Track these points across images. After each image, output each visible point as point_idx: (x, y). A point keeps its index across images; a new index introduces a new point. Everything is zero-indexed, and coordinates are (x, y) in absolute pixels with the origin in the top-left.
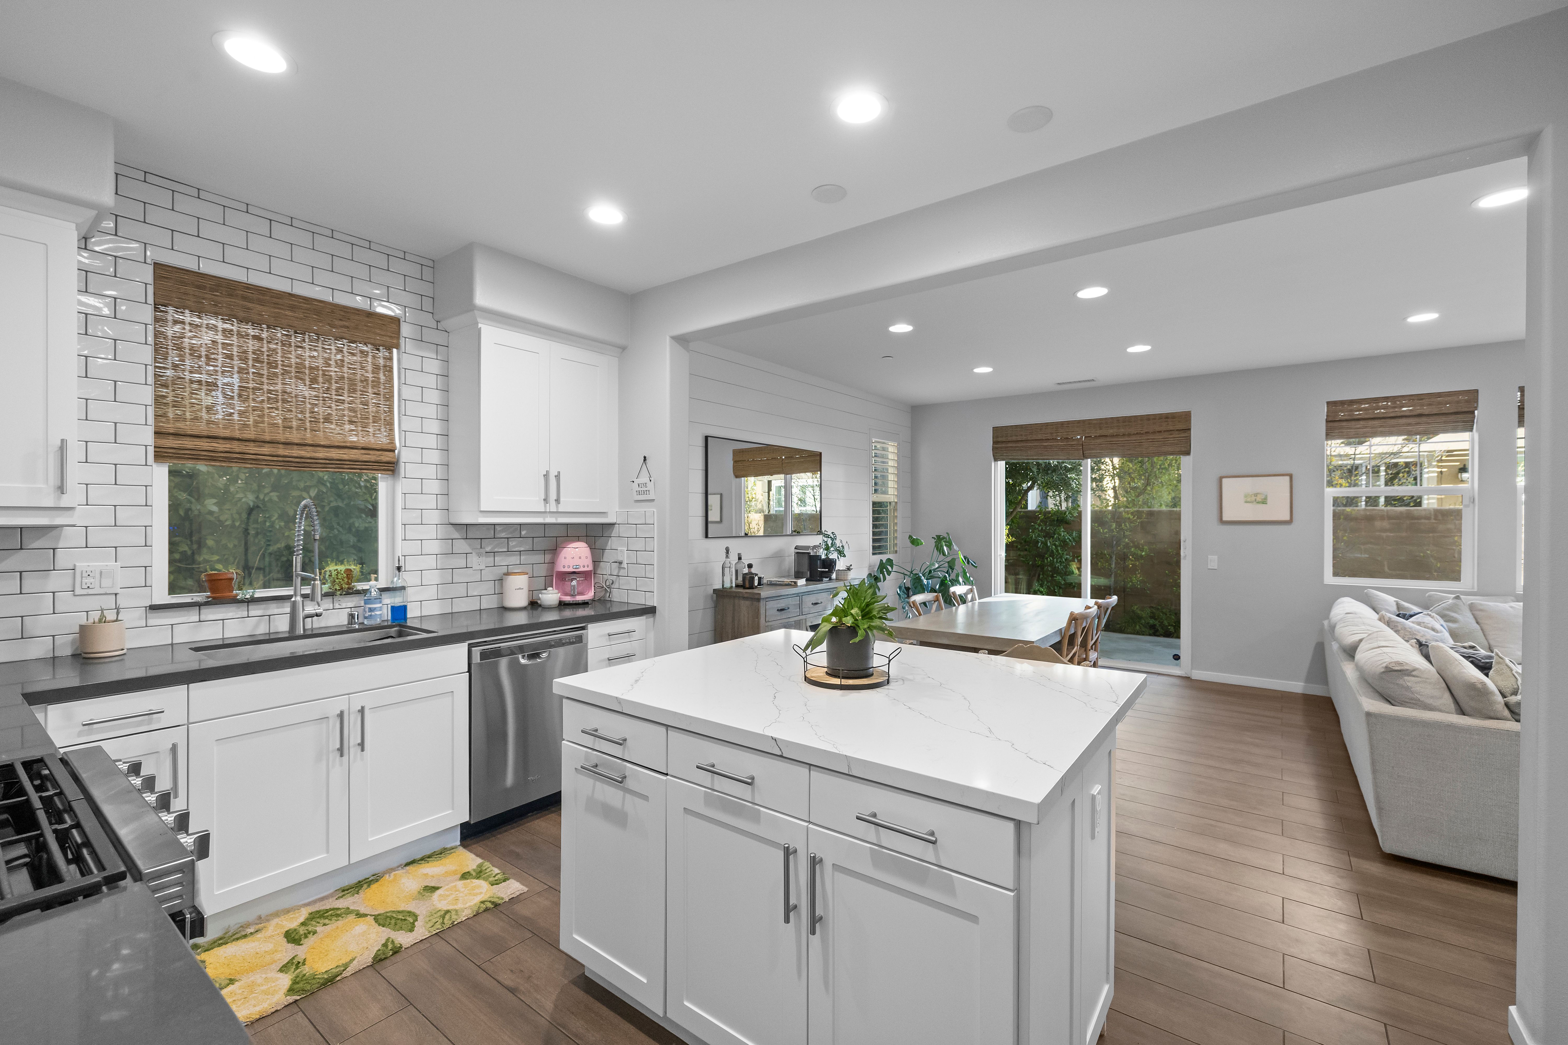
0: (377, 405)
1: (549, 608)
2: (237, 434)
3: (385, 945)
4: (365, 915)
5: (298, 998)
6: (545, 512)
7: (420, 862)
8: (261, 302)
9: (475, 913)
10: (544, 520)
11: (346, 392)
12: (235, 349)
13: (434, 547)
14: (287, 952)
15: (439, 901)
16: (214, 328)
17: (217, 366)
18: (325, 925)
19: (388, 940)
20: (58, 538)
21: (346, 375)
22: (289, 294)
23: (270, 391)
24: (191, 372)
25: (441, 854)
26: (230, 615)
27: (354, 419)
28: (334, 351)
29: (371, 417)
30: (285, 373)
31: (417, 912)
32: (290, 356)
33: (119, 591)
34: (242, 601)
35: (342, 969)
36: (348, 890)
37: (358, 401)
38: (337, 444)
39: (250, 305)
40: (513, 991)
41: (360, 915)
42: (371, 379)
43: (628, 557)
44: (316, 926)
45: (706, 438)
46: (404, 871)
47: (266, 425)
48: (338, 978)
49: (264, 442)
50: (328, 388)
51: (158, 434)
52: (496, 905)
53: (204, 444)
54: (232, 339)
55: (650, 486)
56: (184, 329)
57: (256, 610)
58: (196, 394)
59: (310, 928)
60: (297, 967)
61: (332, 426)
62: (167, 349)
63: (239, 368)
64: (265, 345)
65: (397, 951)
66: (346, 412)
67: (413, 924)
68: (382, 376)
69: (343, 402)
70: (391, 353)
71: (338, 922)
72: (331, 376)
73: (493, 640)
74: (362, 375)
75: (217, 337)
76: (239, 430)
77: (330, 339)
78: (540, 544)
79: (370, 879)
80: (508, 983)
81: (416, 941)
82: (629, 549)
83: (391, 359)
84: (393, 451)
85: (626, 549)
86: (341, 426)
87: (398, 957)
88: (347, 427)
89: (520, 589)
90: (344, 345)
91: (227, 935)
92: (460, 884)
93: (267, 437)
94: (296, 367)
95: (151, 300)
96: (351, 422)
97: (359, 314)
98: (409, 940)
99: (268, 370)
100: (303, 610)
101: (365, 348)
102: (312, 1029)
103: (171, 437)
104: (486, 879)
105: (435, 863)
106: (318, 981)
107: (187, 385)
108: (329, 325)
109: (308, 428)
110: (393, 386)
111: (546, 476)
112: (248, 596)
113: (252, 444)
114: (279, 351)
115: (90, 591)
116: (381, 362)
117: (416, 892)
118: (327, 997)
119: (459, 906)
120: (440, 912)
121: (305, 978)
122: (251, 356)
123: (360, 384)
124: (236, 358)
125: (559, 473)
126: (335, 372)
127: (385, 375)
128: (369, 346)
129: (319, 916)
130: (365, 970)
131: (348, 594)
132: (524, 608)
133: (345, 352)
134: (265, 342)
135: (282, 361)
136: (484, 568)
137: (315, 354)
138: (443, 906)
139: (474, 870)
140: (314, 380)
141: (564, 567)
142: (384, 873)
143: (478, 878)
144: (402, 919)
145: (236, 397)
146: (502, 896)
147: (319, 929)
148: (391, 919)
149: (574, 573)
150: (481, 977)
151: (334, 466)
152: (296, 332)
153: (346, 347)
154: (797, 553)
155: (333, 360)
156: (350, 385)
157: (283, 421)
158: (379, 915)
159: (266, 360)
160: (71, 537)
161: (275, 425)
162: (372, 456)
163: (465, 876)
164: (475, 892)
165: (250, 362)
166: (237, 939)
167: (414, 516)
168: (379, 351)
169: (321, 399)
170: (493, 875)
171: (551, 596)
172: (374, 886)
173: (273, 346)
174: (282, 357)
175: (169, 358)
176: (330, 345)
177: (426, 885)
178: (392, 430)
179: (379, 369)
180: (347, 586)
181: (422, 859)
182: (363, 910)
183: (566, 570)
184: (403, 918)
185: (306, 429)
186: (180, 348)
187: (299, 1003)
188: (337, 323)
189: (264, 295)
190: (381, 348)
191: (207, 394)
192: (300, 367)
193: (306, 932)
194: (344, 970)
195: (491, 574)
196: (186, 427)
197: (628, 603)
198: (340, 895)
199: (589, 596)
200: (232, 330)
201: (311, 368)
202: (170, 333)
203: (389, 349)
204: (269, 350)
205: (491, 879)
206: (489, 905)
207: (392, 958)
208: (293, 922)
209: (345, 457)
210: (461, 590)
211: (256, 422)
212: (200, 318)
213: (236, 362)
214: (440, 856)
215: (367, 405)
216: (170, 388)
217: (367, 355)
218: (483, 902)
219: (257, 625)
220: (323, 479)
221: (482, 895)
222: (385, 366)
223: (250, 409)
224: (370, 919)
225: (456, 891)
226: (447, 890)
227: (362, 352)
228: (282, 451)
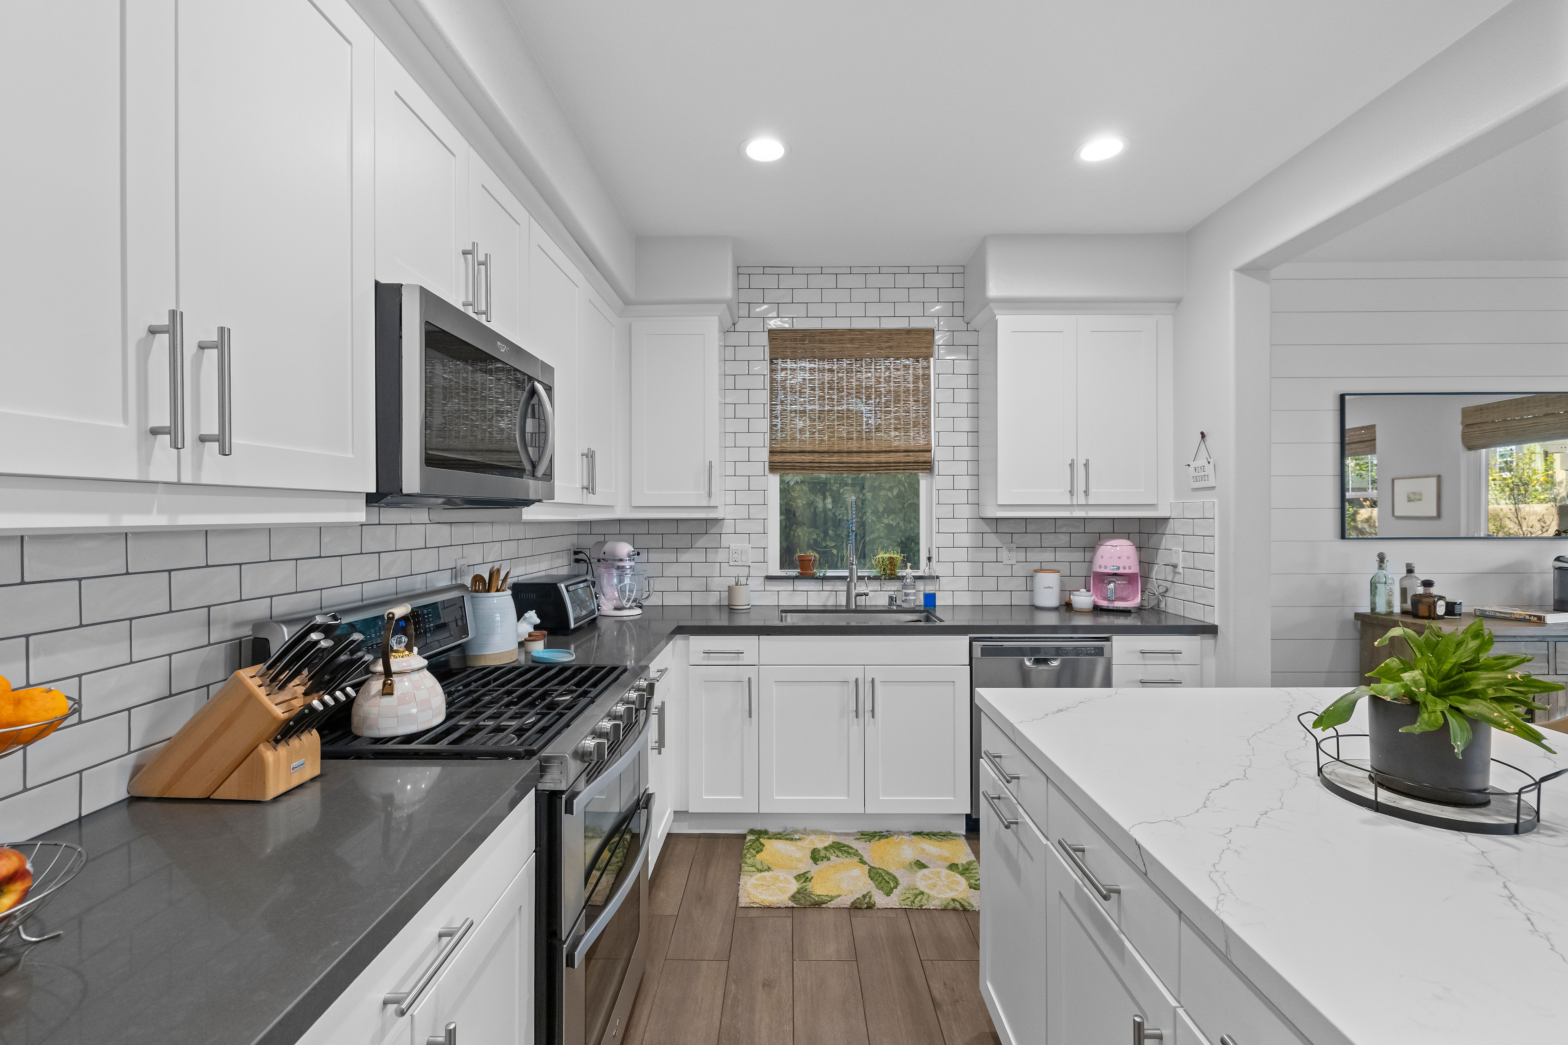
0: (917, 411)
1: (1081, 612)
2: (817, 448)
3: (864, 896)
4: (865, 863)
5: (795, 906)
6: (1072, 505)
7: (924, 836)
8: (831, 342)
9: (943, 907)
10: (1071, 514)
11: (892, 403)
12: (817, 382)
13: (965, 540)
14: (806, 865)
15: (921, 880)
16: (803, 369)
17: (806, 397)
18: (837, 856)
19: (868, 893)
20: (722, 527)
21: (892, 389)
22: (850, 330)
23: (838, 412)
24: (791, 405)
25: (944, 836)
26: (811, 588)
27: (899, 426)
28: (883, 370)
29: (912, 423)
30: (849, 394)
31: (900, 880)
32: (852, 380)
33: (750, 564)
34: (817, 578)
35: (829, 899)
36: (865, 835)
37: (901, 410)
38: (884, 449)
39: (824, 346)
40: (936, 1004)
41: (862, 862)
42: (912, 389)
43: (1184, 559)
44: (832, 854)
45: (1342, 397)
46: (909, 838)
47: (835, 439)
48: (824, 906)
49: (834, 452)
50: (879, 402)
51: (772, 452)
52: (965, 910)
53: (797, 458)
54: (815, 375)
55: (1209, 469)
56: (787, 373)
57: (828, 586)
58: (794, 421)
59: (828, 855)
60: (805, 882)
61: (882, 434)
62: (777, 390)
63: (820, 396)
64: (836, 375)
65: (871, 907)
66: (892, 421)
67: (892, 889)
68: (921, 385)
69: (890, 412)
70: (929, 362)
71: (847, 859)
72: (881, 391)
73: (1000, 638)
74: (905, 386)
75: (806, 375)
76: (818, 444)
77: (880, 360)
78: (1080, 540)
79: (884, 834)
80: (936, 993)
81: (887, 907)
82: (1186, 549)
83: (928, 368)
84: (930, 451)
85: (1181, 549)
86: (888, 433)
87: (869, 911)
88: (893, 434)
89: (1049, 587)
90: (891, 363)
91: (784, 834)
92: (945, 872)
93: (836, 449)
94: (856, 389)
95: (767, 357)
96: (896, 429)
97: (900, 334)
98: (882, 902)
99: (837, 394)
100: (855, 589)
101: (908, 362)
102: (790, 937)
103: (779, 454)
104: (968, 879)
105: (936, 843)
106: (811, 900)
107: (788, 414)
108: (878, 348)
109: (864, 437)
110: (930, 392)
111: (1071, 465)
112: (821, 575)
113: (826, 455)
114: (845, 378)
115: (737, 564)
116: (921, 372)
117: (908, 862)
118: (812, 916)
119: (933, 893)
120: (916, 890)
121: (805, 892)
122: (827, 385)
123: (903, 394)
124: (817, 389)
125: (1087, 461)
126: (884, 387)
127: (923, 383)
128: (911, 359)
129: (838, 847)
130: (843, 910)
131: (890, 579)
132: (1056, 609)
133: (892, 369)
134: (835, 372)
135: (847, 386)
136: (1015, 563)
137: (869, 375)
138: (922, 886)
139: (962, 865)
140: (868, 398)
141: (1100, 566)
142: (895, 833)
143: (962, 874)
144: (886, 881)
145: (817, 419)
146: (973, 903)
147: (833, 858)
148: (879, 877)
149: (1115, 574)
150: (917, 971)
151: (883, 468)
152: (856, 360)
153: (892, 364)
154: (1560, 568)
155: (883, 378)
156: (895, 397)
157: (847, 434)
158: (874, 868)
159: (836, 387)
160: (728, 527)
161: (841, 438)
162: (912, 458)
163: (953, 867)
164: (953, 886)
165: (826, 390)
166: (787, 839)
167: (946, 511)
168: (919, 363)
169: (873, 412)
170: (976, 879)
171: (1083, 599)
172: (883, 841)
173: (841, 375)
174: (847, 382)
175: (779, 397)
176: (880, 365)
177: (919, 859)
178: (929, 432)
179: (918, 379)
180: (889, 572)
181: (928, 834)
182: (865, 859)
183: (1103, 570)
184: (888, 880)
185: (862, 439)
186: (784, 388)
187: (795, 911)
188: (884, 345)
189: (832, 335)
190: (920, 359)
191: (799, 420)
192: (859, 387)
193: (824, 855)
194: (829, 901)
195: (1020, 570)
196: (787, 446)
197: (1184, 617)
198: (859, 837)
199: (1134, 602)
200: (815, 368)
201: (867, 387)
202: (779, 379)
203: (927, 358)
204: (839, 378)
205: (972, 881)
206: (958, 906)
207: (865, 911)
208: (821, 843)
209: (891, 460)
210: (991, 584)
211: (830, 437)
212: (796, 364)
213: (817, 392)
214: (943, 837)
215: (909, 413)
216: (779, 418)
217: (909, 368)
218: (954, 900)
219: (828, 598)
220: (901, 480)
221: (957, 893)
222: (923, 375)
223: (826, 427)
224: (866, 868)
225: (938, 878)
226: (931, 873)
227: (905, 366)
228: (845, 459)
